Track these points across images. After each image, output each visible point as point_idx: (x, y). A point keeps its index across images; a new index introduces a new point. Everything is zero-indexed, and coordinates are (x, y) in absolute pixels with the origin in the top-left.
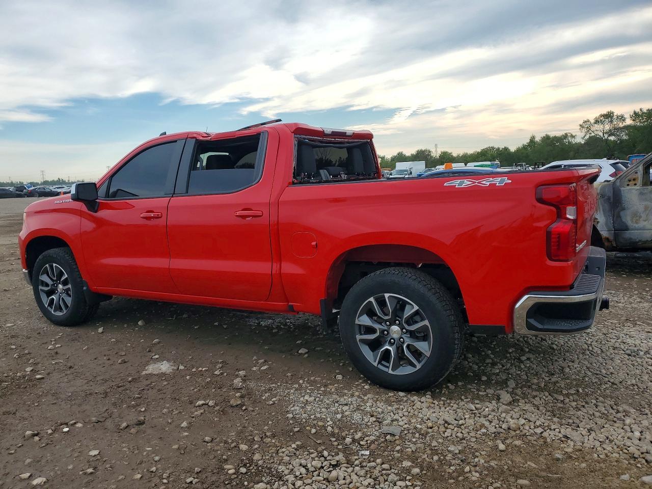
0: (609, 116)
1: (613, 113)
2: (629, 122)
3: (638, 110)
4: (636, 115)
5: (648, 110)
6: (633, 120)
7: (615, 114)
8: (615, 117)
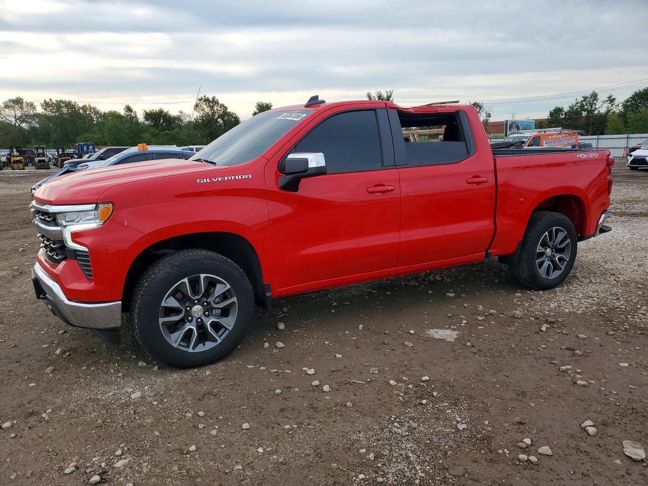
0: (18, 102)
1: (22, 99)
2: (40, 110)
3: (48, 100)
4: (46, 105)
5: (57, 101)
6: (45, 109)
7: (24, 101)
8: (25, 104)
